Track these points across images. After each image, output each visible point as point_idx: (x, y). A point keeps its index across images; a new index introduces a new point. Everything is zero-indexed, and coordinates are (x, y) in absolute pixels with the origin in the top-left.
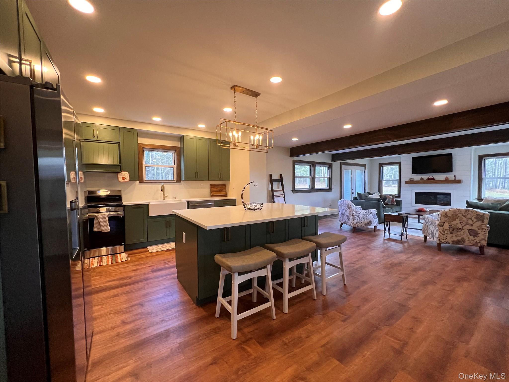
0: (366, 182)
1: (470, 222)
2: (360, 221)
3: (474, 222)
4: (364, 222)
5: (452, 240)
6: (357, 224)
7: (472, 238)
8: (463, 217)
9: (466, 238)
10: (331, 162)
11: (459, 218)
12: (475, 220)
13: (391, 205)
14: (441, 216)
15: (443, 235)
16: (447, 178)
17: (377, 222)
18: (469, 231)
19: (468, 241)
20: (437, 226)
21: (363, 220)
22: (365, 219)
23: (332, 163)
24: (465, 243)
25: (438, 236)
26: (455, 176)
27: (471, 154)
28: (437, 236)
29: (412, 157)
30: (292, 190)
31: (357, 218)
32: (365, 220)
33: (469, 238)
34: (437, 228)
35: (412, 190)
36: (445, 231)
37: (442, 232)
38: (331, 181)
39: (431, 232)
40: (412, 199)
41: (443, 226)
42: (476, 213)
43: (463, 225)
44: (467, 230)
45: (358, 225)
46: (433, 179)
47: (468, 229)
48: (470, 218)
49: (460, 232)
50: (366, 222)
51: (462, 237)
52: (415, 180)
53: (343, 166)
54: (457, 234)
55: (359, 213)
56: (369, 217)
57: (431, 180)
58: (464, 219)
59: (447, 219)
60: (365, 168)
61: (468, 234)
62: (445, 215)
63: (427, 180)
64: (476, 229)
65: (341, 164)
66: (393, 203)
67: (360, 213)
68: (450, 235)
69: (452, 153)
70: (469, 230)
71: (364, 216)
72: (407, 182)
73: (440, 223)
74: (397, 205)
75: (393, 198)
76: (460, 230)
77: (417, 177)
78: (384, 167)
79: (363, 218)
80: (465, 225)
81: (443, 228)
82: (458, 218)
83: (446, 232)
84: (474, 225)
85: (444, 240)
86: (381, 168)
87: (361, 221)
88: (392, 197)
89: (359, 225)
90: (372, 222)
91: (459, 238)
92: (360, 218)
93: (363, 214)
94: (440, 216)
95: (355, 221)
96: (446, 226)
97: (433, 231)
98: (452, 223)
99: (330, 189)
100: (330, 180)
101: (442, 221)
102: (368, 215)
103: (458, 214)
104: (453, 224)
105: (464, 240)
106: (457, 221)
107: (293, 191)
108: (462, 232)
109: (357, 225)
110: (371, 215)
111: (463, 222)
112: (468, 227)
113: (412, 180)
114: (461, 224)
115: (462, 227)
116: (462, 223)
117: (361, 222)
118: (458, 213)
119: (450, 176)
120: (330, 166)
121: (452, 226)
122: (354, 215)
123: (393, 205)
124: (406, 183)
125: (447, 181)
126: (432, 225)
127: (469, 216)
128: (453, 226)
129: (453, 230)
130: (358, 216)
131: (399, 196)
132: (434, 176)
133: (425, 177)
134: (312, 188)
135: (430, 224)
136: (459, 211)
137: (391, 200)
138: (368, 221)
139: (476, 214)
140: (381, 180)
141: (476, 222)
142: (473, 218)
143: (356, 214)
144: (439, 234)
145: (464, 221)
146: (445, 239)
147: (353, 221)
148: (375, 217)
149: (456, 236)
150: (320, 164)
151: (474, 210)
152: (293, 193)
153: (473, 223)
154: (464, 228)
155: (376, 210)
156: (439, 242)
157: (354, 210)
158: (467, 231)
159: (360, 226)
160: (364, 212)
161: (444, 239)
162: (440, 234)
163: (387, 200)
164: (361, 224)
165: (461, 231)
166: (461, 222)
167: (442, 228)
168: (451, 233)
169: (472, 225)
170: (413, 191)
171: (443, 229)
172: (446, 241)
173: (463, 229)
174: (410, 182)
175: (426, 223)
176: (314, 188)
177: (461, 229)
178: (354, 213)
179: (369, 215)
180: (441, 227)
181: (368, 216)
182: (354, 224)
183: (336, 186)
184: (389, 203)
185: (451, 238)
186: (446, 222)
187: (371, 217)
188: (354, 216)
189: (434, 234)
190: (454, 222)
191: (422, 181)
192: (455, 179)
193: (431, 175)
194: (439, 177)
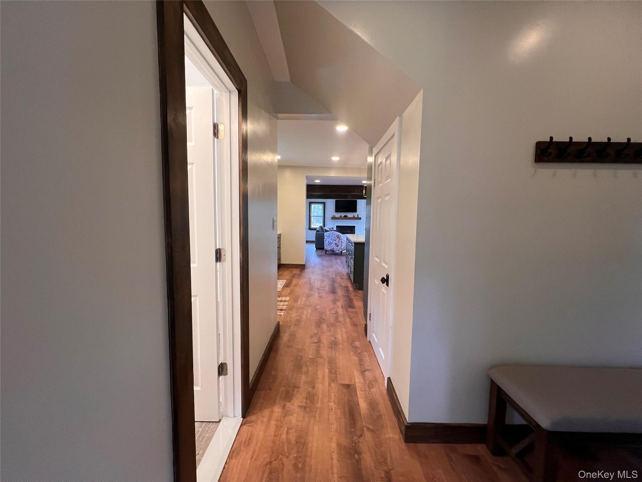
16: (354, 216)
26: (358, 215)
29: (336, 200)
46: (347, 216)
52: (337, 217)
63: (343, 217)
69: (357, 200)
72: (330, 218)
77: (338, 215)
113: (334, 216)
119: (355, 214)
125: (354, 218)
133: (343, 214)
170: (335, 224)
174: (334, 218)
191: (340, 218)
192: (358, 217)
193: (346, 214)
194: (350, 215)
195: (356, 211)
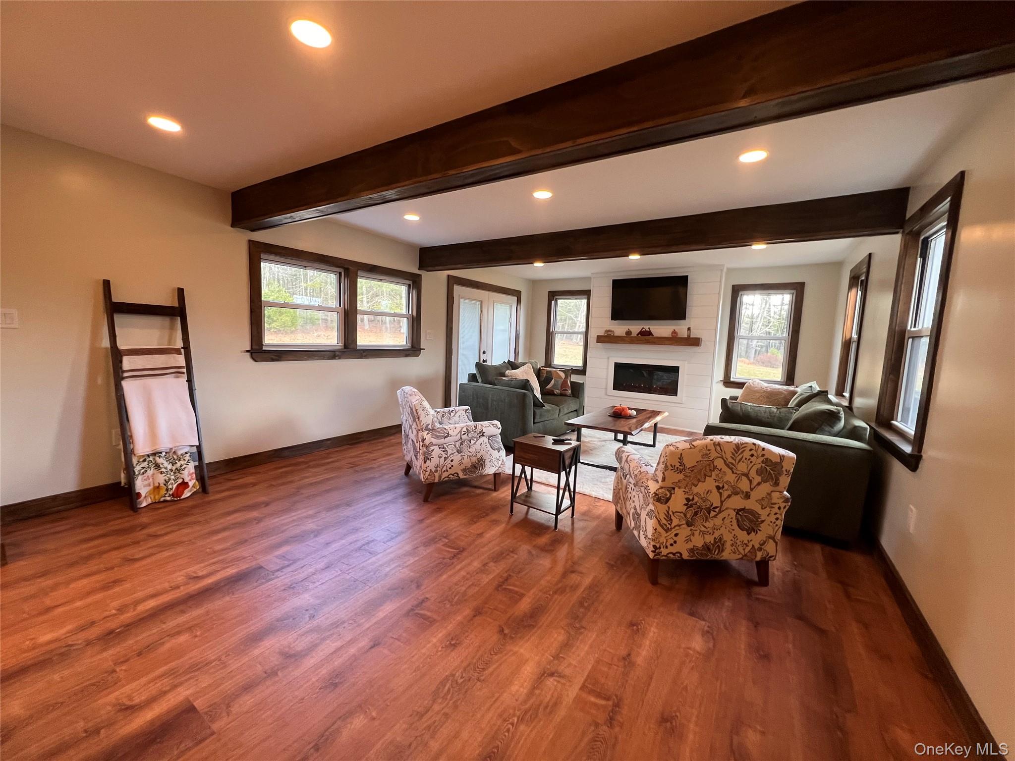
0: (519, 335)
1: (744, 485)
2: (448, 461)
3: (752, 487)
4: (460, 464)
5: (690, 546)
6: (436, 471)
7: (742, 535)
8: (725, 469)
9: (728, 538)
10: (415, 270)
11: (716, 472)
12: (758, 479)
13: (561, 395)
14: (666, 466)
15: (667, 530)
16: (674, 332)
17: (501, 459)
18: (737, 513)
19: (732, 545)
20: (651, 500)
21: (457, 458)
22: (466, 453)
23: (420, 275)
24: (724, 554)
25: (653, 535)
26: (689, 329)
27: (720, 282)
28: (650, 536)
29: (613, 280)
30: (248, 351)
31: (436, 451)
32: (465, 457)
33: (735, 536)
34: (651, 507)
35: (608, 358)
36: (673, 517)
37: (664, 521)
38: (415, 325)
39: (633, 511)
40: (607, 379)
41: (668, 500)
42: (763, 455)
43: (725, 494)
44: (733, 511)
45: (440, 476)
46: (649, 333)
47: (735, 510)
48: (746, 471)
49: (714, 519)
50: (467, 463)
51: (717, 534)
52: (616, 335)
53: (457, 289)
54: (704, 526)
55: (445, 437)
56: (477, 446)
57: (646, 337)
58: (730, 477)
59: (681, 476)
60: (519, 301)
61: (735, 526)
62: (678, 465)
63: (638, 335)
64: (757, 508)
65: (452, 281)
66: (564, 390)
67: (448, 435)
68: (685, 531)
69: (687, 276)
70: (738, 510)
71: (462, 444)
72: (600, 339)
73: (660, 491)
74: (573, 396)
75: (566, 377)
76: (715, 513)
77: (620, 328)
78: (559, 302)
79: (459, 452)
80: (729, 496)
81: (669, 508)
82: (713, 473)
83: (675, 522)
84: (753, 494)
85: (667, 547)
86: (553, 302)
87: (452, 461)
88: (563, 375)
89: (445, 475)
90: (487, 462)
91: (709, 539)
92: (450, 452)
93: (458, 437)
94: (663, 466)
95: (431, 465)
96: (678, 501)
97: (641, 509)
98: (695, 490)
99: (414, 349)
100: (415, 323)
101: (668, 484)
102: (473, 442)
103: (712, 461)
104: (697, 494)
105: (723, 545)
106: (710, 484)
107: (254, 354)
108: (718, 521)
109: (437, 475)
110: (485, 439)
111: (726, 487)
112: (737, 502)
113: (609, 333)
114: (718, 494)
115: (722, 502)
116: (721, 491)
117: (452, 463)
118: (714, 454)
119: (681, 328)
120: (414, 282)
121: (693, 499)
122: (427, 442)
123: (565, 395)
124: (598, 341)
125: (675, 340)
126: (637, 489)
127: (742, 467)
128: (696, 499)
129: (696, 514)
130: (441, 447)
131: (582, 371)
132: (651, 328)
133: (635, 327)
134: (345, 346)
135: (633, 482)
136: (718, 448)
137: (560, 382)
138: (474, 460)
139: (762, 459)
140: (551, 330)
141: (759, 484)
142: (753, 473)
143: (434, 441)
144: (656, 530)
145: (728, 482)
146: (672, 545)
147: (425, 463)
148: (496, 446)
149: (703, 533)
150: (373, 270)
151: (759, 445)
152: (256, 361)
153: (752, 489)
154: (726, 505)
155: (498, 423)
156: (654, 554)
157: (430, 427)
158: (733, 514)
159: (447, 477)
160: (460, 432)
161: (668, 544)
162: (660, 529)
163: (553, 382)
164: (450, 472)
165: (715, 516)
166: (718, 488)
167: (665, 507)
168: (689, 524)
169: (747, 496)
170: (610, 358)
171: (668, 513)
172: (674, 552)
173: (723, 511)
174: (607, 339)
175: (623, 475)
176: (352, 346)
177: (717, 510)
178: (429, 438)
179: (477, 440)
180: (662, 503)
181: (475, 443)
182: (427, 474)
183: (432, 342)
184: (557, 391)
185: (688, 540)
186: (679, 488)
187: (483, 446)
188: (427, 447)
189: (643, 523)
190: (700, 488)
191: (628, 339)
192: (689, 336)
193: (646, 325)
194: (661, 329)
195: (683, 317)
